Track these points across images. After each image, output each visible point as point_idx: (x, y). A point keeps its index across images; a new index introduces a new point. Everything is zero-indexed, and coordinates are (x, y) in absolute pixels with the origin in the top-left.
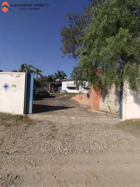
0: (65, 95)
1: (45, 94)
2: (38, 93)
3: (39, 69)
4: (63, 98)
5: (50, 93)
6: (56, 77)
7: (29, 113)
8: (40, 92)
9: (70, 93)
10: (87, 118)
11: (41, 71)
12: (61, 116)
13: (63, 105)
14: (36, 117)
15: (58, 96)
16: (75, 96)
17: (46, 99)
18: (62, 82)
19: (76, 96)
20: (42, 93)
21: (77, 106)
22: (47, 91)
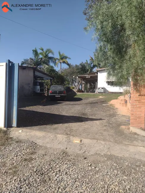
0: (101, 97)
1: (63, 95)
2: (52, 93)
3: (66, 55)
4: (95, 102)
5: (78, 93)
6: (92, 65)
7: (13, 126)
8: (55, 92)
9: (113, 93)
10: (103, 143)
11: (66, 58)
12: (58, 135)
13: (83, 114)
14: (20, 133)
15: (87, 98)
16: (117, 99)
17: (63, 104)
18: (98, 73)
19: (119, 98)
20: (59, 93)
21: (107, 118)
22: (74, 90)
